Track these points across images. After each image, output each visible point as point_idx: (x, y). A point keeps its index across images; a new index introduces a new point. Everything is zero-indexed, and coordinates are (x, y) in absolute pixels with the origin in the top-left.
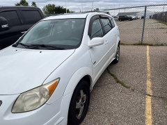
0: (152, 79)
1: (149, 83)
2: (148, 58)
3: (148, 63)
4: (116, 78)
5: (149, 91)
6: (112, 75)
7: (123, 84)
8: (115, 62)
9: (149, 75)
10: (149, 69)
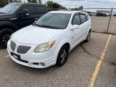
0: (106, 53)
1: (103, 54)
4: (84, 50)
5: (102, 58)
6: (83, 48)
7: (88, 53)
8: (86, 41)
9: (105, 50)
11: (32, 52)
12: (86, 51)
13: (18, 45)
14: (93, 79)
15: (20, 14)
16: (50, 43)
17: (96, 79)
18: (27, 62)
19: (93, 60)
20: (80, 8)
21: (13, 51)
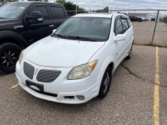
0: (160, 74)
1: (157, 76)
2: (157, 57)
3: (157, 61)
5: (157, 81)
6: (126, 68)
8: (128, 58)
9: (157, 70)
10: (157, 65)
11: (64, 79)
12: (131, 73)
13: (38, 68)
14: (156, 115)
15: (27, 19)
16: (91, 64)
17: (160, 115)
18: (55, 95)
19: (146, 85)
20: (105, 9)
21: (30, 79)
